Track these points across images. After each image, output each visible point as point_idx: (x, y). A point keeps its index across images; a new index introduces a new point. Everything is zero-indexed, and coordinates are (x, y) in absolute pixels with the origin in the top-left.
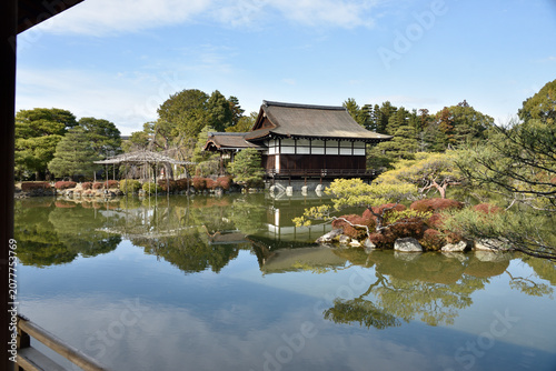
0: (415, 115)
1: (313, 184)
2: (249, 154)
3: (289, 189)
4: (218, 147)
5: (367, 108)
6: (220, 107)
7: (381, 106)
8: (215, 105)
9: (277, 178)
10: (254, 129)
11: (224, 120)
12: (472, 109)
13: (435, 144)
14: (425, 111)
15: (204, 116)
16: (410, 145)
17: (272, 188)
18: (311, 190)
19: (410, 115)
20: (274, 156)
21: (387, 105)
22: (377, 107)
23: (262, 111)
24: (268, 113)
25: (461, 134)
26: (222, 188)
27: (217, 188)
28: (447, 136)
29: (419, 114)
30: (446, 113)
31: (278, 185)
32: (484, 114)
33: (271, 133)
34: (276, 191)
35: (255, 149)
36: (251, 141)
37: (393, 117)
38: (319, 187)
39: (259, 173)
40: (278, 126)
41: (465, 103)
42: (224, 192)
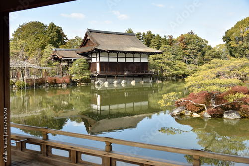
0: (165, 39)
1: (119, 80)
2: (81, 62)
3: (106, 83)
4: (60, 57)
5: (139, 34)
6: (55, 33)
7: (146, 33)
8: (51, 32)
9: (99, 76)
10: (81, 46)
11: (58, 41)
12: (196, 36)
13: (177, 55)
14: (171, 37)
15: (45, 39)
16: (168, 56)
17: (96, 83)
18: (119, 83)
19: (163, 39)
20: (96, 63)
21: (150, 33)
22: (144, 34)
23: (86, 36)
24: (91, 37)
25: (191, 49)
26: (66, 83)
27: (63, 83)
28: (183, 51)
29: (168, 38)
30: (182, 38)
31: (99, 81)
32: (203, 39)
33: (95, 49)
34: (98, 84)
35: (84, 59)
36: (80, 54)
37: (153, 40)
38: (123, 82)
39: (88, 74)
40: (98, 45)
41: (192, 33)
42: (68, 85)
